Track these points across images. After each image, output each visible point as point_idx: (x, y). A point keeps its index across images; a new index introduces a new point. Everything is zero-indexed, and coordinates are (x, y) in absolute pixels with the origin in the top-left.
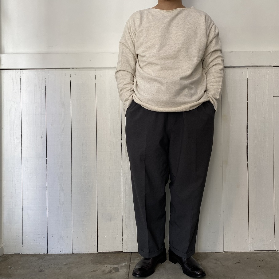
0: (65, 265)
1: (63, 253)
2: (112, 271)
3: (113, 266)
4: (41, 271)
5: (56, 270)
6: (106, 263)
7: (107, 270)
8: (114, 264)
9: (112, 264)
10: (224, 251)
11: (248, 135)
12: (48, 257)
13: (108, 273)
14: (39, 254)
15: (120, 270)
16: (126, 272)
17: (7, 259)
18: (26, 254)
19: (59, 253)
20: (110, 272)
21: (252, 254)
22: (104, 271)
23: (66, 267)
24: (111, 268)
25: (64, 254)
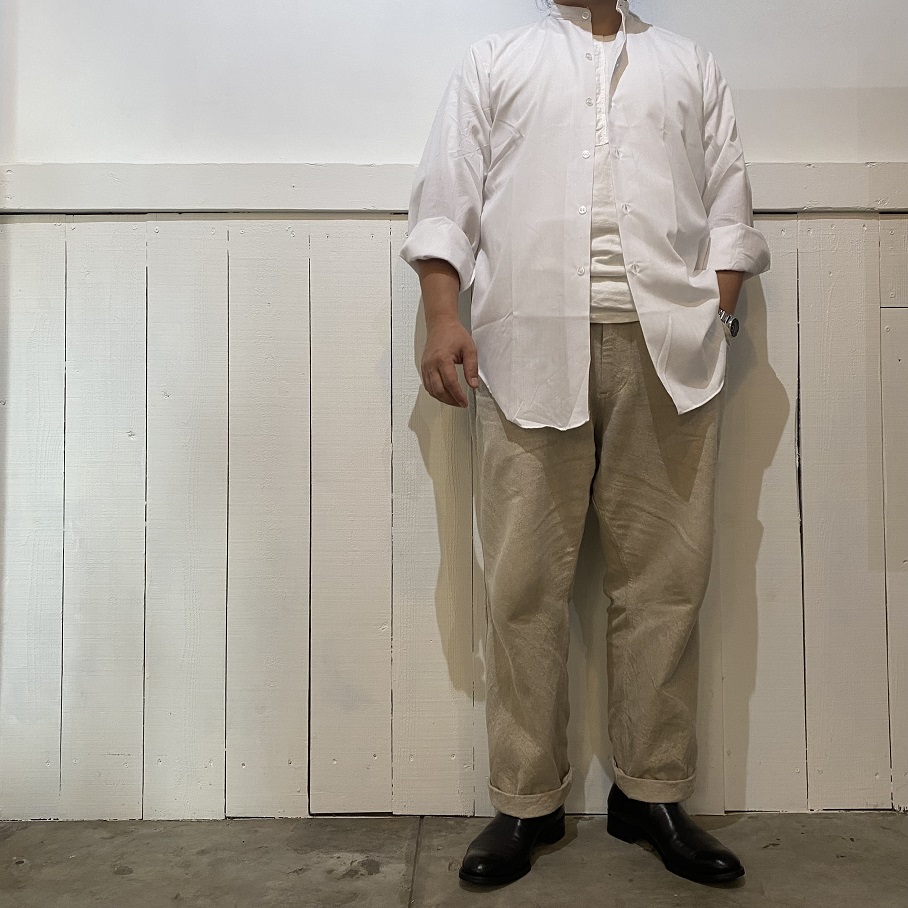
0: (203, 852)
1: (194, 818)
2: (356, 872)
3: (360, 858)
4: (123, 871)
5: (172, 867)
6: (338, 849)
7: (343, 869)
8: (362, 852)
9: (357, 851)
10: (726, 812)
11: (802, 430)
12: (145, 831)
13: (344, 876)
14: (115, 822)
15: (383, 869)
16: (403, 873)
17: (9, 836)
18: (70, 819)
19: (181, 819)
20: (352, 873)
21: (818, 820)
22: (330, 872)
23: (205, 859)
24: (355, 864)
25: (198, 821)
